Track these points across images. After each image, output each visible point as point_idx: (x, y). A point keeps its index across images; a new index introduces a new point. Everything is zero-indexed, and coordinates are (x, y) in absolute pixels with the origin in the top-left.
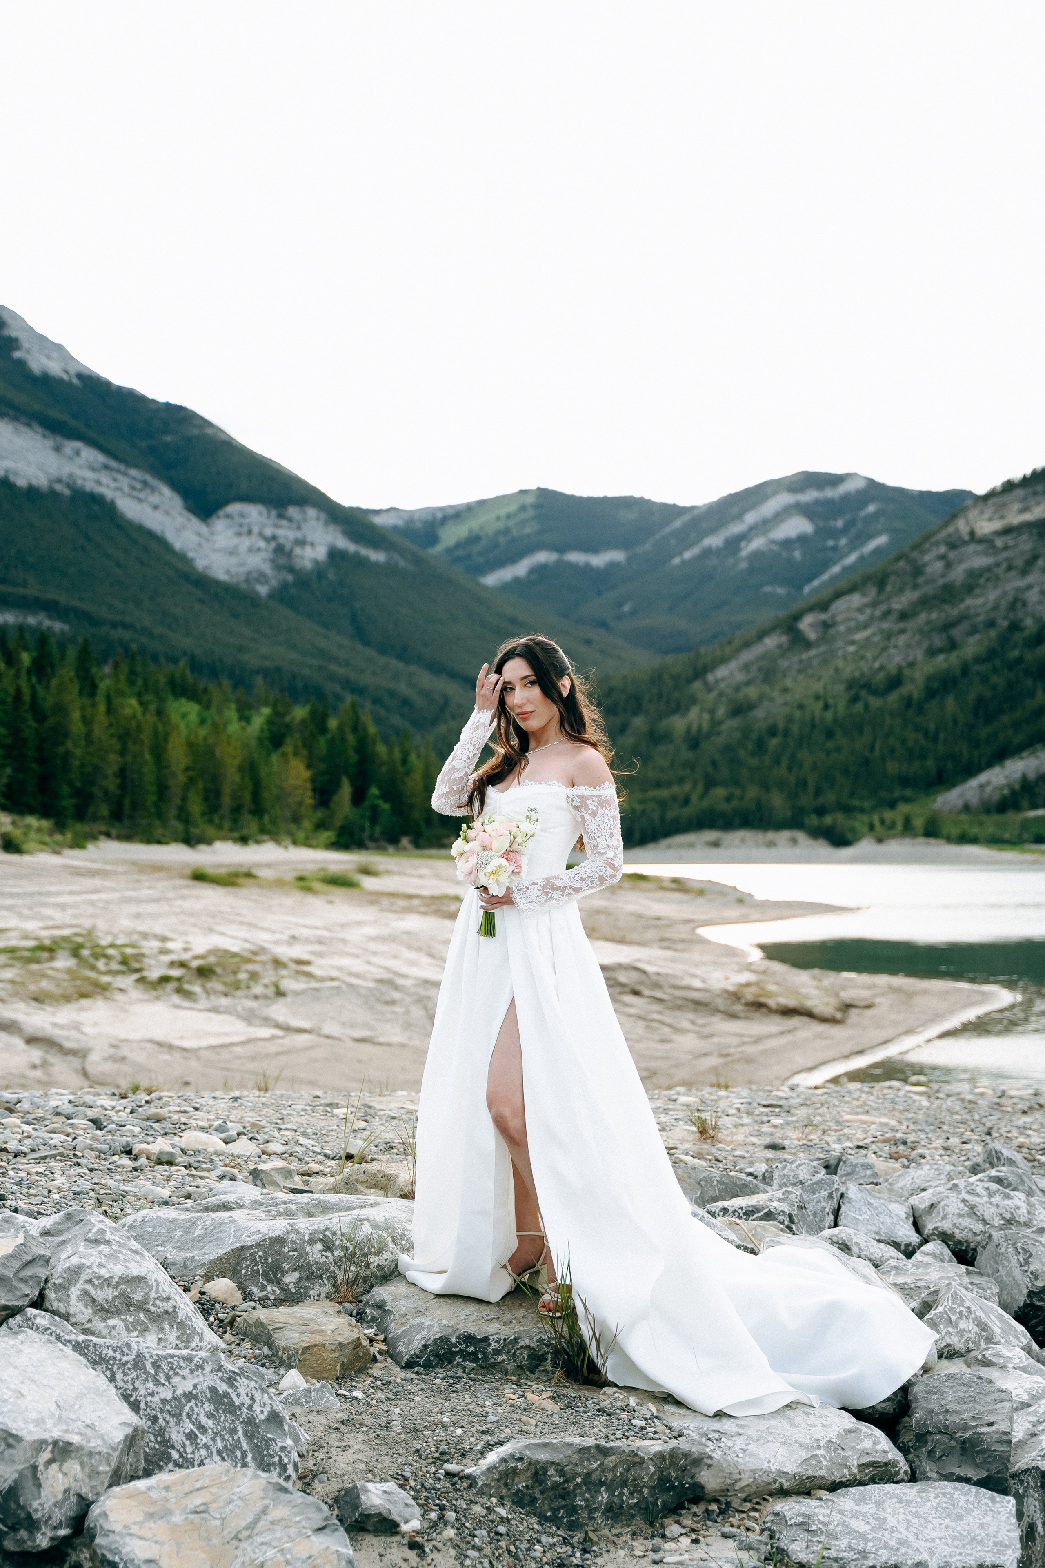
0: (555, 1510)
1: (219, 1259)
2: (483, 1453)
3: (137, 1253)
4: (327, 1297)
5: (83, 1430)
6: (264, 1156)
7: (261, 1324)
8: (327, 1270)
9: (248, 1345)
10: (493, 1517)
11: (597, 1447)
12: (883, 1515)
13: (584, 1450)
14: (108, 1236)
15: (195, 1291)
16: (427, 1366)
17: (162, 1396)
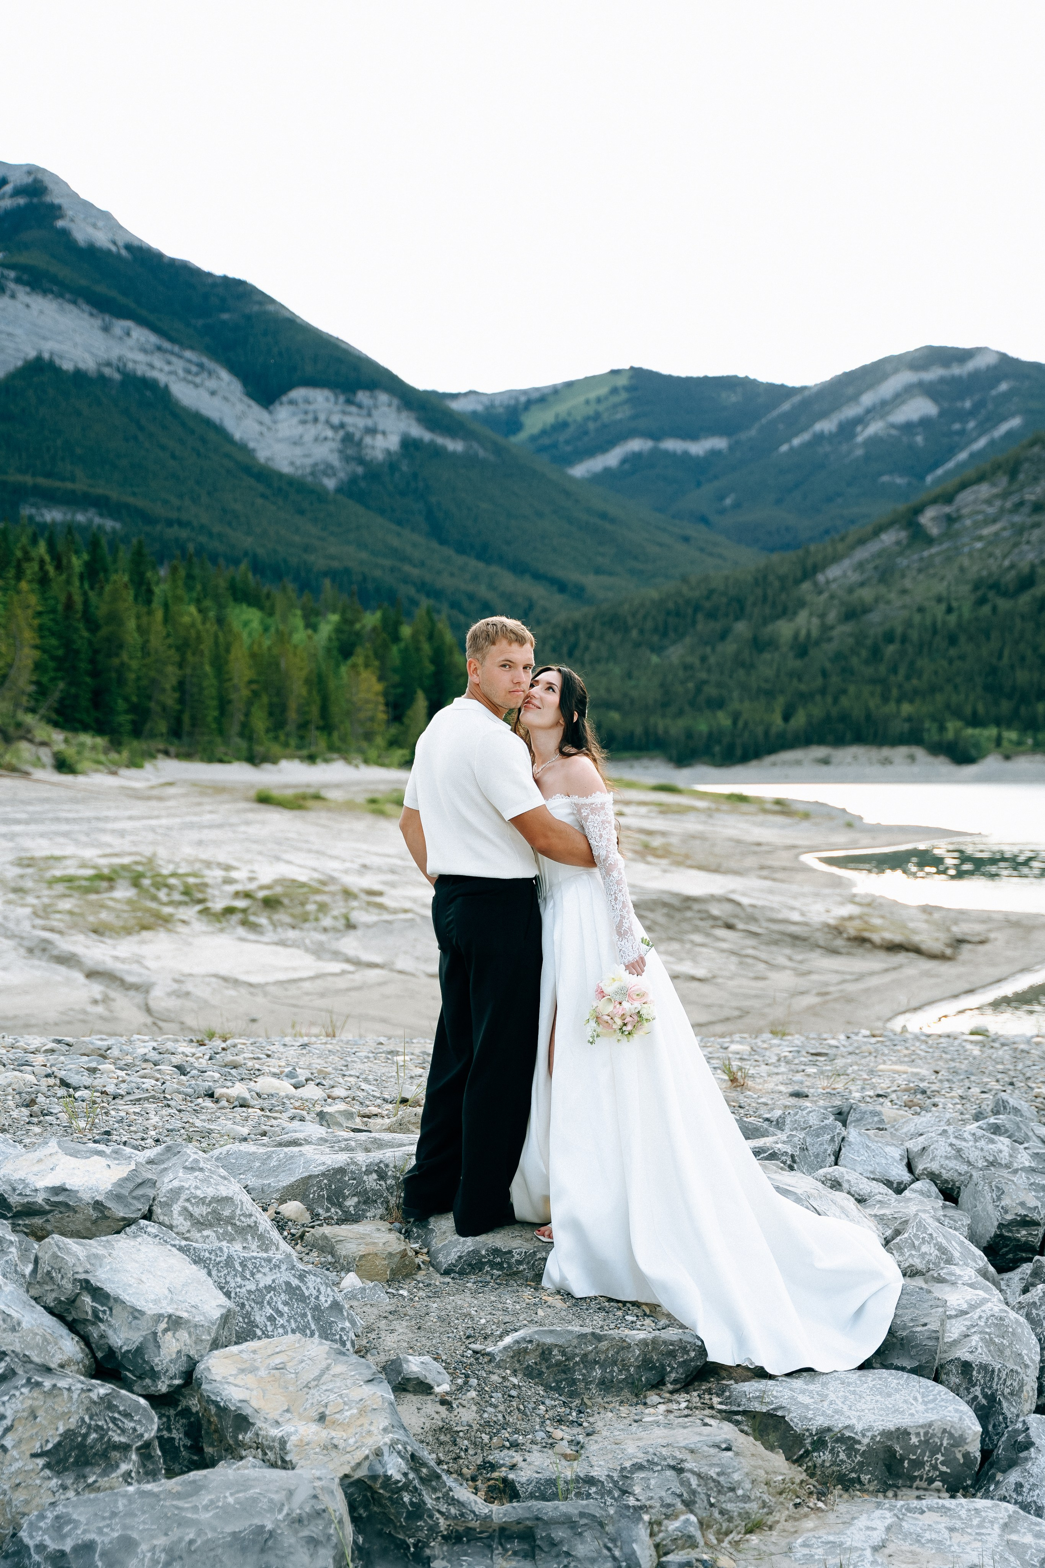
0: (558, 1382)
1: (291, 1186)
2: (501, 1337)
3: (225, 1178)
4: (381, 1218)
5: (190, 1309)
6: (329, 1100)
7: (326, 1237)
8: (381, 1196)
9: (316, 1254)
10: (507, 1384)
11: (593, 1334)
12: (826, 1392)
13: (582, 1336)
14: (202, 1165)
15: (271, 1211)
16: (462, 1273)
17: (248, 1288)
